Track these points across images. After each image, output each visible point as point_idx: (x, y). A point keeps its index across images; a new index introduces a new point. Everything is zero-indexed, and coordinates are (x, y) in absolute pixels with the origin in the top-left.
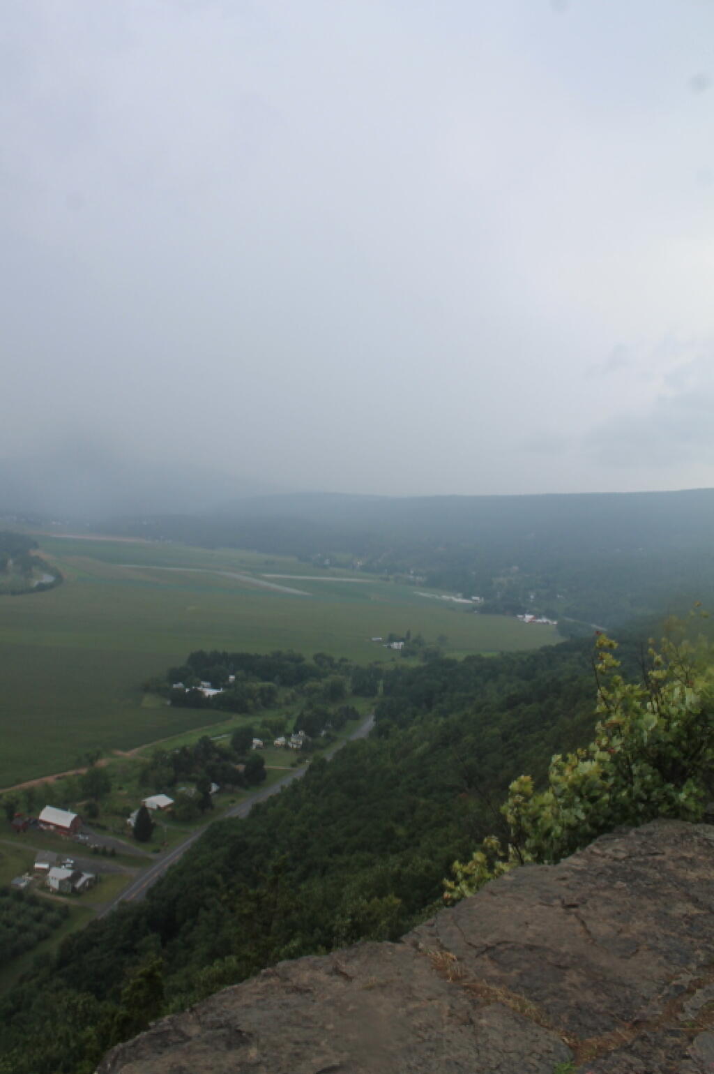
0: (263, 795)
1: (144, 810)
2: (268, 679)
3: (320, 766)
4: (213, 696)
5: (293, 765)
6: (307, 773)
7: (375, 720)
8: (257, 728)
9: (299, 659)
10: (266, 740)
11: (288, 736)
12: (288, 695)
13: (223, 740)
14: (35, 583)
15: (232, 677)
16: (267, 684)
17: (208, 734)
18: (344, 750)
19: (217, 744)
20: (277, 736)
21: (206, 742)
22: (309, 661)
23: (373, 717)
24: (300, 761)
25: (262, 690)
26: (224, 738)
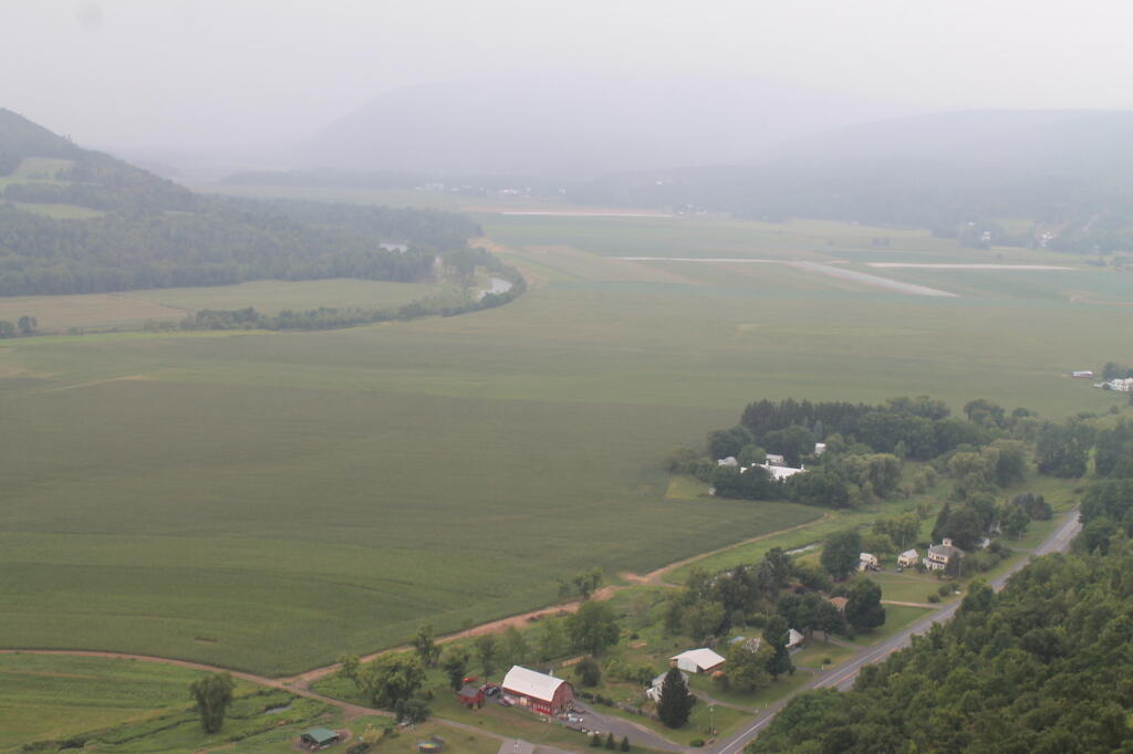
0: (880, 651)
1: (675, 674)
2: (883, 449)
3: (980, 602)
4: (788, 478)
5: (933, 600)
6: (957, 613)
7: (1082, 520)
8: (866, 533)
9: (938, 413)
10: (884, 556)
11: (923, 547)
12: (921, 474)
13: (809, 556)
14: (481, 294)
15: (820, 446)
16: (883, 456)
17: (783, 544)
18: (1026, 573)
19: (797, 562)
20: (904, 548)
21: (778, 560)
22: (957, 414)
23: (1077, 515)
24: (944, 593)
25: (874, 468)
26: (810, 552)
